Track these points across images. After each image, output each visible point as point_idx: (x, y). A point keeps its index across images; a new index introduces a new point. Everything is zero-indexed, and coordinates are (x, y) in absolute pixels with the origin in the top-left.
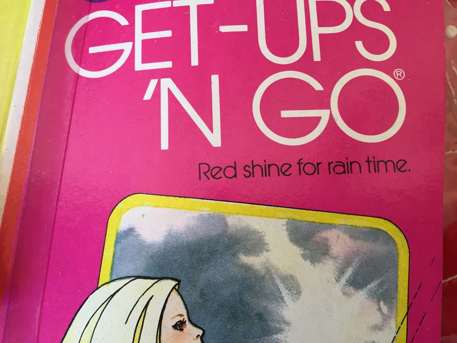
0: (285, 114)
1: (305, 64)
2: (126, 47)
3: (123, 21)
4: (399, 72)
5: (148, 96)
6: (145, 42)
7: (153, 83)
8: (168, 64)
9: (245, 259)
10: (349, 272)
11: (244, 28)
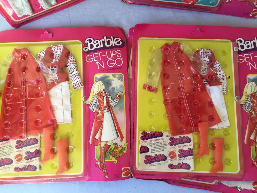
0: (110, 64)
1: (112, 58)
2: (93, 59)
3: (92, 56)
4: (122, 58)
5: (96, 64)
6: (95, 58)
7: (96, 62)
8: (98, 60)
9: (108, 78)
10: (118, 78)
11: (105, 55)
